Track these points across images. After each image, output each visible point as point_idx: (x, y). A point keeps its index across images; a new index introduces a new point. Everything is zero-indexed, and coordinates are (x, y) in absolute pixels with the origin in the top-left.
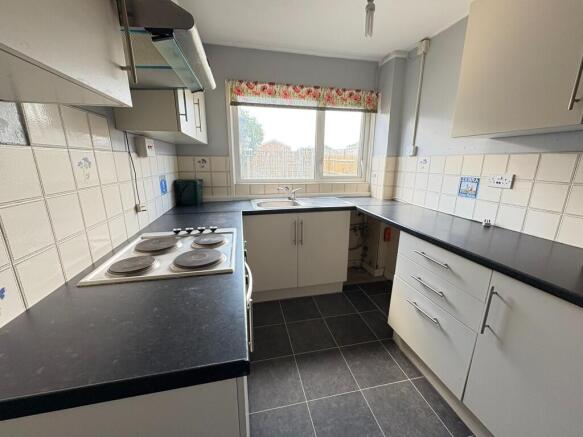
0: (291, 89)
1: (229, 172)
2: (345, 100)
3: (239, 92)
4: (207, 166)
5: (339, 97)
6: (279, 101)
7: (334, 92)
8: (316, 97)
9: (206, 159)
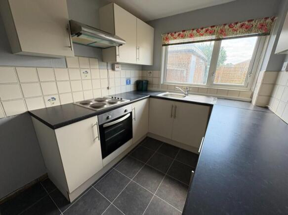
0: (195, 31)
1: (159, 78)
2: (236, 31)
3: (167, 39)
4: (151, 75)
5: (230, 29)
6: (186, 40)
7: (227, 27)
8: (211, 33)
9: (152, 72)
